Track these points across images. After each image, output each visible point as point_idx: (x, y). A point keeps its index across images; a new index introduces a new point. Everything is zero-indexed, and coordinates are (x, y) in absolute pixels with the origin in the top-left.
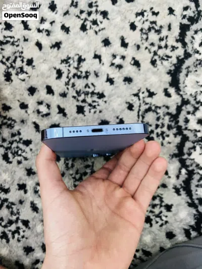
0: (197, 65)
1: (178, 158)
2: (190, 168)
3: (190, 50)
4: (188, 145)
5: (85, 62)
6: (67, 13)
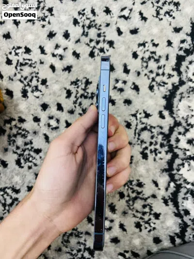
0: (190, 92)
1: (168, 173)
2: (178, 183)
3: (184, 78)
4: (178, 161)
5: (91, 85)
6: (78, 41)
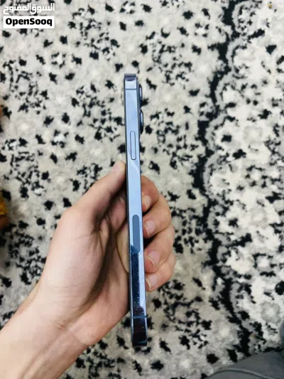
0: (221, 162)
1: (211, 266)
2: (227, 277)
3: (211, 147)
4: (222, 250)
5: (102, 171)
6: (80, 123)
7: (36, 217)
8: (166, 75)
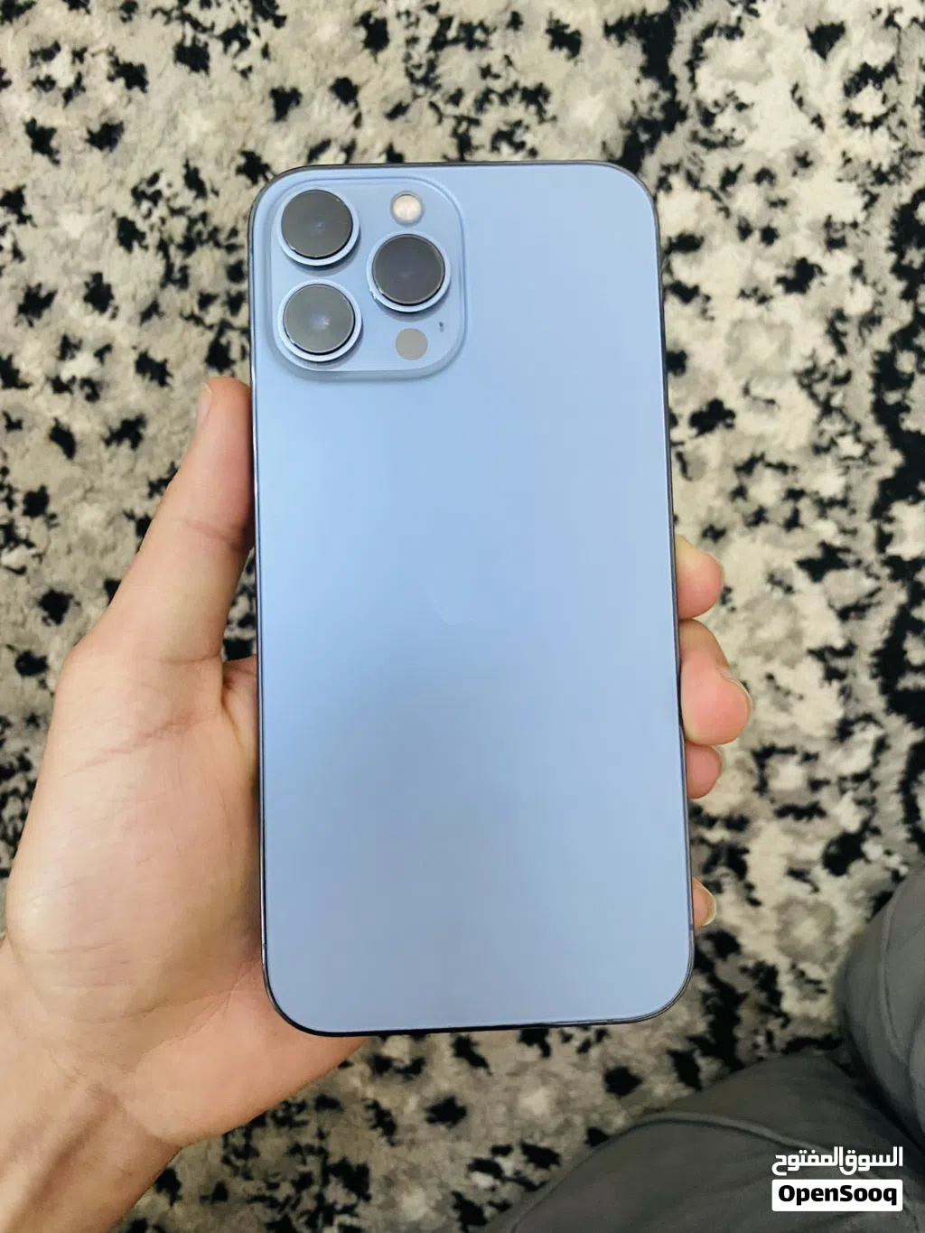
6: (151, 311)
7: (10, 647)
8: (455, 133)
